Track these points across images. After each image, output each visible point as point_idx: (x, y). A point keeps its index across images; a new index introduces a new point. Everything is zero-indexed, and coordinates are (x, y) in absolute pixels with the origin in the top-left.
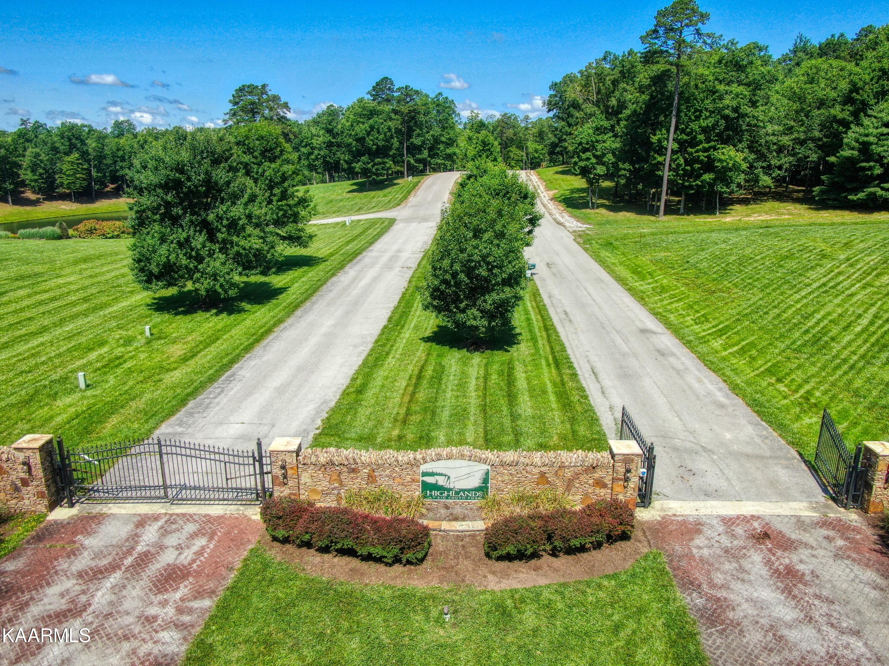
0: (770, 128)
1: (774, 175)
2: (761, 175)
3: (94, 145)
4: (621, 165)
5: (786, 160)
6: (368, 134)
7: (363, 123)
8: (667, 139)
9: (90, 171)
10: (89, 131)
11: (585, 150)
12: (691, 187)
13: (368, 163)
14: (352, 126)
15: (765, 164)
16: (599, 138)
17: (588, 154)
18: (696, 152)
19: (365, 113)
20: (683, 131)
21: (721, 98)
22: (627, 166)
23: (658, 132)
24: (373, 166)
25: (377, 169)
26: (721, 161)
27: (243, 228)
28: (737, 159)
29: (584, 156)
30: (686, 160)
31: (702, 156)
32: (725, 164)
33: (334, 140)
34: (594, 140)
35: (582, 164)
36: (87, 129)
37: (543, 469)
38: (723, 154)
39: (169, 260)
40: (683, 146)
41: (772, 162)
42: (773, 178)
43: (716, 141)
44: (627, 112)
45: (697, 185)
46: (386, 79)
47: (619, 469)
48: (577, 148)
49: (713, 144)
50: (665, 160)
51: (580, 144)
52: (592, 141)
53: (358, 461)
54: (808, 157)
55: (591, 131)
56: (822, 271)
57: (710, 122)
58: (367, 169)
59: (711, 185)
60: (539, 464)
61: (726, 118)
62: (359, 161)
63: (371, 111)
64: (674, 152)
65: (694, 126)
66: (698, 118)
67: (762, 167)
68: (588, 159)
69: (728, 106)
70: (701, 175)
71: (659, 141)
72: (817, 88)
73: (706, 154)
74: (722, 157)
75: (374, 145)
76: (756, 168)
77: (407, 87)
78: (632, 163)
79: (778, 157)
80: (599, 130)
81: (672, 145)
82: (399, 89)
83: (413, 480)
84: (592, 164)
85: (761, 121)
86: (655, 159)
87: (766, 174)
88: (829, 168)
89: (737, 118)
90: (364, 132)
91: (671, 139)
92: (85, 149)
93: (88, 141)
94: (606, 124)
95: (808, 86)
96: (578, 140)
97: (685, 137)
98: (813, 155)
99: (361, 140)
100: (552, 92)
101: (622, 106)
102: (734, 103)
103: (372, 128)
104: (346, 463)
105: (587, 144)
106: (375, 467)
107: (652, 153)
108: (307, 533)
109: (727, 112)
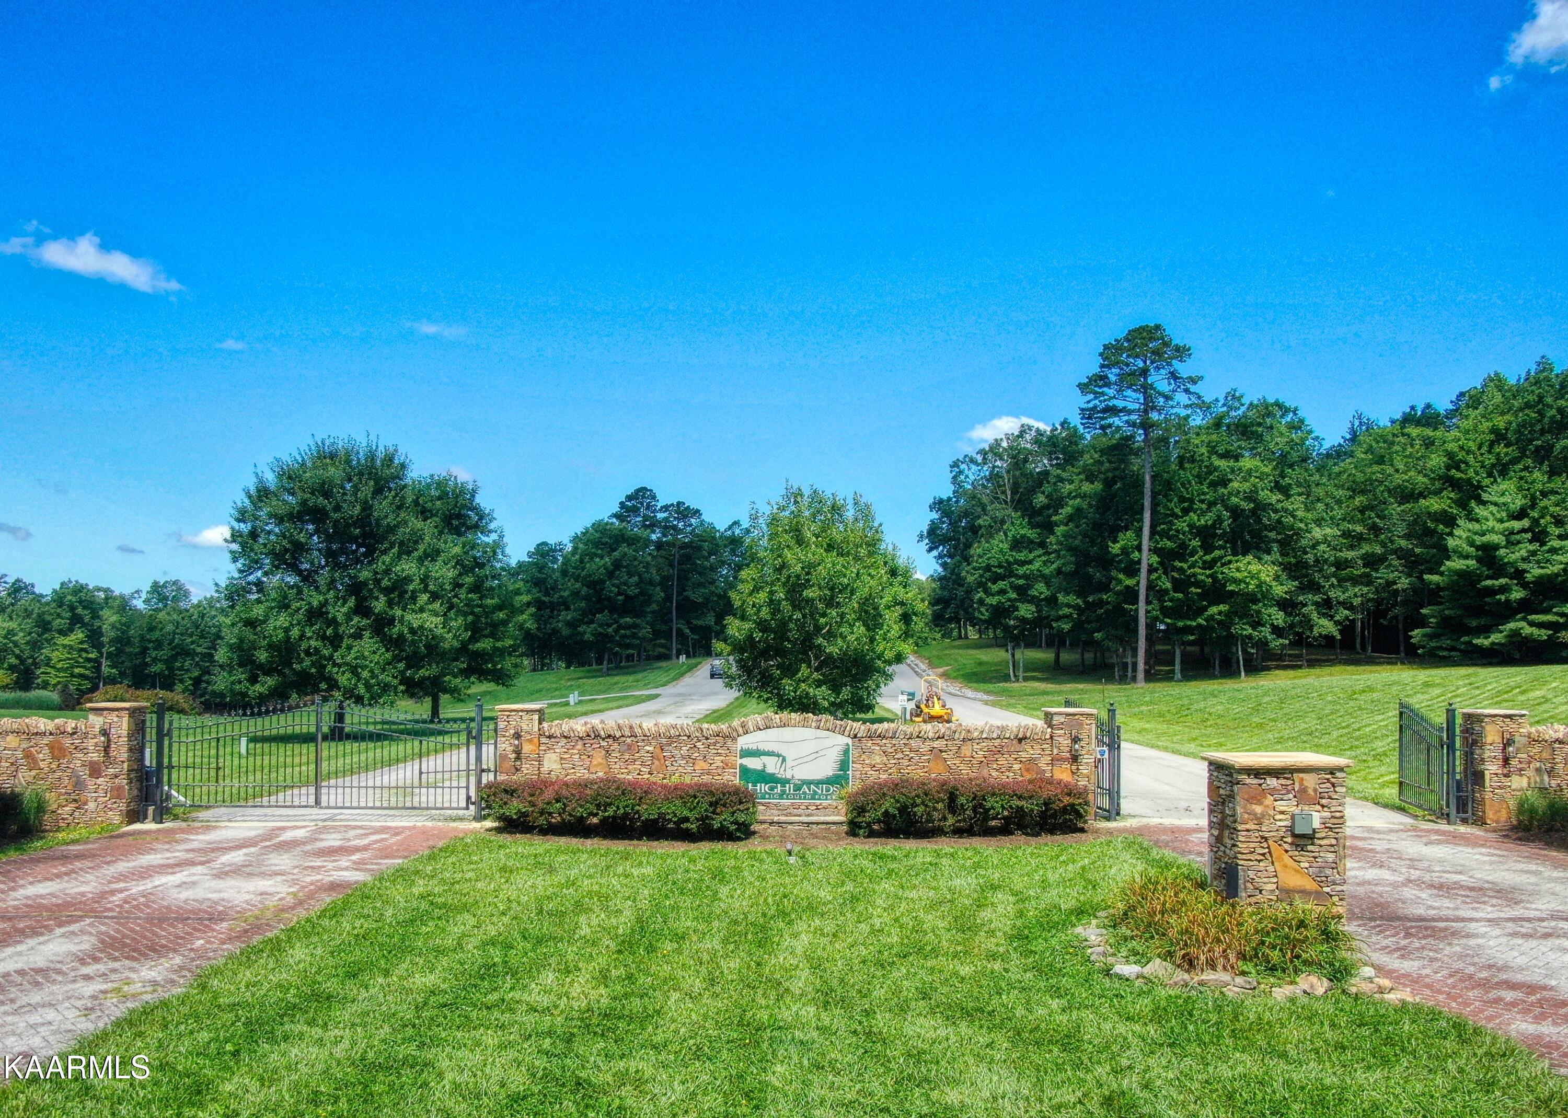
0: (1317, 533)
1: (1337, 618)
2: (1315, 616)
3: (114, 618)
4: (1061, 597)
5: (1356, 593)
6: (611, 574)
7: (602, 557)
8: (1139, 548)
9: (100, 664)
10: (107, 599)
11: (996, 579)
12: (1188, 630)
13: (609, 626)
14: (581, 561)
15: (1317, 598)
16: (1021, 556)
17: (1001, 584)
18: (1189, 568)
19: (605, 540)
20: (1165, 534)
21: (1224, 482)
22: (1072, 599)
23: (1121, 535)
24: (616, 631)
25: (625, 636)
26: (1236, 581)
27: (414, 598)
28: (1263, 576)
29: (995, 588)
30: (1174, 581)
31: (1202, 575)
32: (1243, 586)
33: (546, 599)
34: (1011, 559)
35: (993, 600)
36: (102, 595)
37: (937, 744)
38: (1238, 570)
39: (288, 638)
40: (1167, 558)
41: (1332, 594)
42: (1337, 623)
43: (1223, 547)
44: (1067, 510)
45: (1200, 625)
46: (643, 489)
47: (1061, 739)
48: (981, 576)
49: (1217, 553)
50: (1138, 583)
51: (988, 568)
52: (1007, 561)
53: (638, 731)
54: (1395, 583)
55: (1005, 546)
56: (1427, 696)
57: (1208, 519)
58: (606, 635)
59: (1225, 625)
60: (931, 735)
61: (1236, 512)
62: (592, 622)
63: (616, 536)
64: (1151, 570)
65: (1182, 525)
66: (1186, 511)
67: (1316, 604)
68: (1002, 592)
69: (1239, 492)
70: (1205, 609)
71: (1125, 551)
72: (1390, 470)
73: (1208, 572)
74: (1238, 575)
75: (619, 594)
76: (1305, 605)
77: (679, 503)
78: (1081, 594)
79: (1340, 586)
80: (1018, 544)
81: (1147, 558)
82: (665, 508)
83: (726, 765)
84: (1009, 600)
85: (1301, 521)
86: (1120, 582)
87: (1324, 615)
88: (1432, 595)
89: (1254, 512)
90: (602, 570)
91: (1145, 547)
92: (97, 623)
93: (105, 613)
94: (1031, 534)
95: (1376, 468)
96: (983, 562)
97: (1169, 544)
98: (1403, 580)
99: (595, 585)
100: (935, 515)
101: (1057, 503)
102: (1246, 486)
103: (617, 565)
104: (618, 734)
105: (1000, 566)
106: (664, 741)
107: (1114, 573)
108: (558, 801)
109: (1234, 500)
